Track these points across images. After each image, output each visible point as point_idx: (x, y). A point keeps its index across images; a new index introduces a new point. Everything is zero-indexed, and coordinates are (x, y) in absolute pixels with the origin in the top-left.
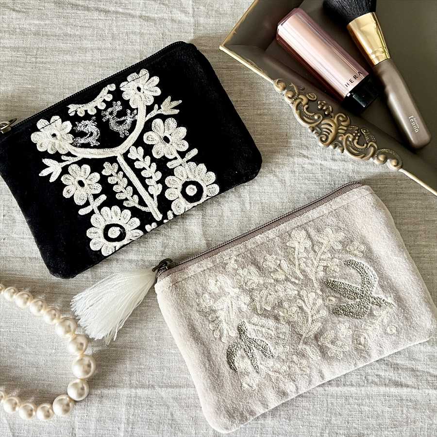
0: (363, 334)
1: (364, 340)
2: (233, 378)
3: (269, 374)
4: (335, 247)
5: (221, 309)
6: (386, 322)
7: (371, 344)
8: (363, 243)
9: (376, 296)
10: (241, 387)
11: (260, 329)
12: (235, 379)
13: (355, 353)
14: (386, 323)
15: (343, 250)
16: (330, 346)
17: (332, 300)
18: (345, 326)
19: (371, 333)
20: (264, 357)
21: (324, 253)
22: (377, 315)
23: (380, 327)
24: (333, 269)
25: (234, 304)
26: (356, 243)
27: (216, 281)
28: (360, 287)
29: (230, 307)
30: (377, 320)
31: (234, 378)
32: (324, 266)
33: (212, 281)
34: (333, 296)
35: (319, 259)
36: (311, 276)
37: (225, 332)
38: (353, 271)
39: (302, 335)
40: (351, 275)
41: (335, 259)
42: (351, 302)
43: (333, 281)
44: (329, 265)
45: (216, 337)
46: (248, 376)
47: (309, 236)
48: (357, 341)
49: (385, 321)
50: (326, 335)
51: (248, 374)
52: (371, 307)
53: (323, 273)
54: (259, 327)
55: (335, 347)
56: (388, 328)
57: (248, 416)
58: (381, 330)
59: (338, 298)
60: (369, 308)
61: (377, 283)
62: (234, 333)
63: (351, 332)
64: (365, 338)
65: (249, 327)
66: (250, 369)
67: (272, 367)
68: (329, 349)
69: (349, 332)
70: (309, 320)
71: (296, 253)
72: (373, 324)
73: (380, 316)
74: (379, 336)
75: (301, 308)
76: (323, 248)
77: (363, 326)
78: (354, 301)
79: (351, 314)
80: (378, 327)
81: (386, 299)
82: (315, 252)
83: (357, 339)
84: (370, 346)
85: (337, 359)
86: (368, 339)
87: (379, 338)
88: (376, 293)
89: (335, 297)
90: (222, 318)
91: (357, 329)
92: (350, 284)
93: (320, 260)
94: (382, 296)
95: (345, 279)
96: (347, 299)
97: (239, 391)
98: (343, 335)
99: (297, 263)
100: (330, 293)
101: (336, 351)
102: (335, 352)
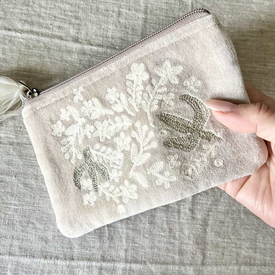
0: (191, 165)
1: (191, 172)
2: (77, 194)
4: (173, 82)
5: (71, 136)
6: (214, 155)
7: (198, 175)
8: (200, 79)
9: (206, 130)
10: (82, 202)
11: (102, 155)
12: (79, 195)
13: (182, 183)
14: (214, 157)
15: (179, 84)
16: (159, 176)
17: (164, 133)
18: (175, 157)
19: (198, 165)
20: (102, 179)
21: (161, 87)
22: (205, 149)
23: (208, 160)
24: (167, 103)
25: (81, 131)
26: (193, 79)
27: (67, 111)
28: (192, 121)
29: (79, 134)
30: (205, 153)
31: (78, 194)
32: (159, 100)
33: (63, 110)
34: (165, 129)
35: (155, 93)
36: (146, 109)
37: (74, 155)
38: (187, 106)
39: (133, 164)
40: (185, 110)
41: (171, 93)
42: (182, 135)
43: (167, 115)
44: (164, 99)
45: (66, 158)
46: (89, 193)
47: (147, 70)
48: (185, 172)
49: (213, 154)
50: (155, 165)
51: (88, 192)
52: (201, 141)
53: (157, 106)
54: (101, 153)
55: (162, 176)
56: (216, 161)
58: (208, 162)
59: (170, 131)
60: (199, 142)
61: (208, 118)
62: (80, 157)
63: (180, 163)
64: (193, 170)
65: (93, 152)
66: (91, 188)
68: (157, 178)
69: (177, 164)
72: (201, 156)
73: (209, 150)
74: (206, 168)
75: (134, 139)
76: (160, 81)
77: (191, 158)
78: (185, 135)
79: (181, 147)
80: (206, 160)
81: (215, 134)
82: (152, 85)
83: (184, 171)
84: (198, 178)
85: (164, 188)
86: (196, 171)
87: (207, 170)
88: (207, 128)
89: (167, 130)
90: (72, 143)
91: (185, 161)
92: (183, 118)
93: (156, 94)
94: (213, 131)
95: (179, 113)
96: (178, 132)
97: (80, 205)
98: (172, 166)
100: (163, 126)
101: (164, 180)
102: (163, 181)
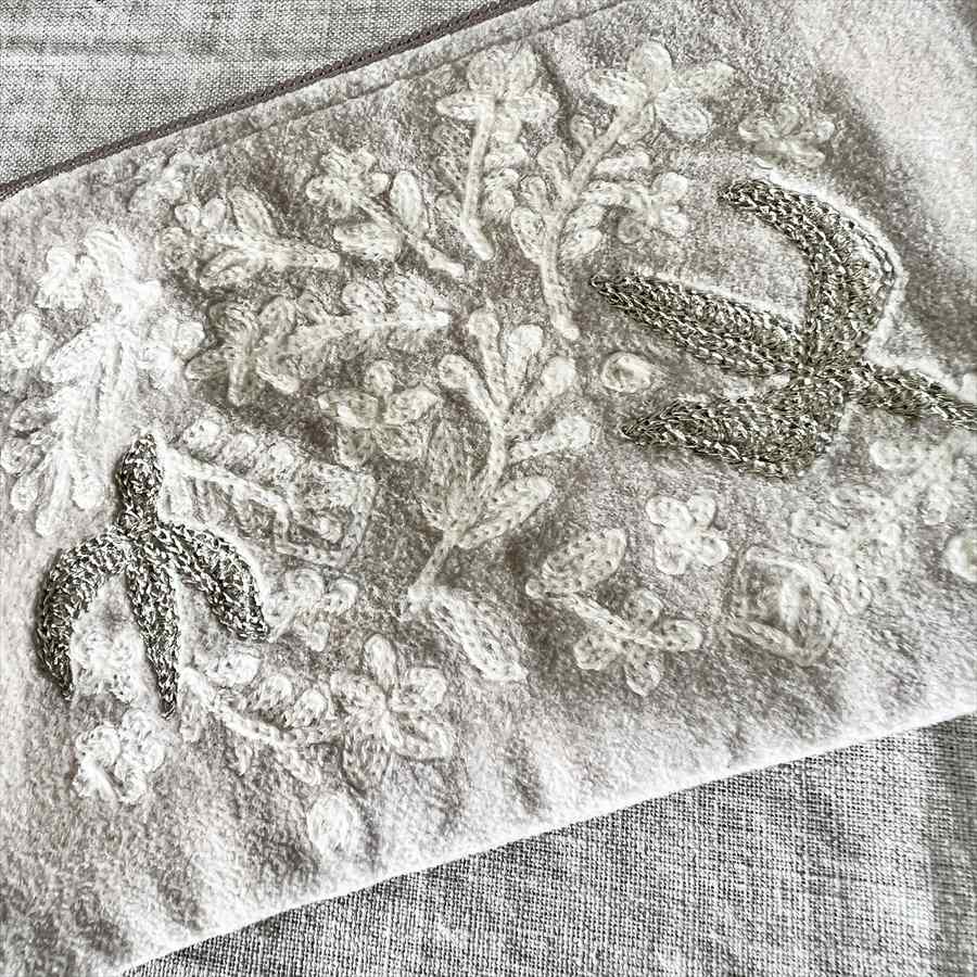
0: (796, 566)
1: (796, 602)
2: (38, 723)
3: (224, 728)
4: (681, 127)
5: (72, 383)
6: (944, 509)
7: (843, 628)
8: (830, 107)
9: (887, 362)
10: (70, 776)
11: (223, 483)
12: (51, 727)
13: (742, 669)
14: (943, 518)
15: (717, 134)
16: (590, 611)
17: (629, 374)
18: (691, 512)
19: (842, 565)
20: (213, 629)
21: (617, 150)
22: (886, 467)
23: (903, 537)
24: (652, 220)
25: (126, 355)
26: (791, 110)
27: (78, 257)
28: (795, 316)
29: (109, 371)
30: (887, 494)
31: (46, 724)
32: (609, 208)
33: (61, 257)
34: (637, 353)
35: (584, 176)
36: (536, 249)
37: (61, 486)
38: (764, 238)
39: (439, 536)
40: (752, 258)
41: (673, 176)
42: (735, 390)
43: (651, 281)
44: (635, 202)
45: (17, 505)
46: (117, 722)
47: (550, 76)
48: (753, 603)
49: (942, 503)
50: (573, 552)
51: (114, 709)
52: (856, 419)
53: (597, 234)
54: (221, 470)
55: (617, 620)
56: (957, 543)
57: (81, 953)
58: (910, 551)
59: (664, 362)
60: (844, 426)
61: (897, 296)
62: (94, 493)
63: (725, 549)
64: (805, 593)
65: (173, 467)
66: (137, 685)
67: (248, 690)
68: (581, 627)
69: (708, 549)
70: (491, 462)
71: (478, 143)
72: (861, 513)
73: (911, 473)
74: (894, 584)
75: (456, 401)
76: (615, 127)
77: (796, 518)
78: (757, 385)
79: (733, 451)
80: (890, 537)
81: (948, 384)
82: (571, 143)
83: (752, 593)
84: (838, 642)
85: (627, 690)
86: (828, 603)
87: (898, 596)
88: (891, 348)
89: (651, 358)
90: (62, 425)
91: (758, 537)
92: (740, 299)
93: (592, 180)
94: (929, 368)
95: (717, 272)
96: (715, 372)
97: (56, 797)
98: (674, 559)
99: (471, 191)
100: (626, 335)
101: (624, 644)
102: (617, 647)
